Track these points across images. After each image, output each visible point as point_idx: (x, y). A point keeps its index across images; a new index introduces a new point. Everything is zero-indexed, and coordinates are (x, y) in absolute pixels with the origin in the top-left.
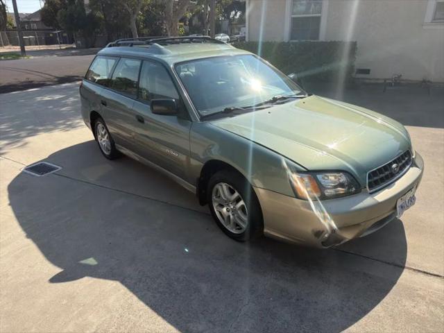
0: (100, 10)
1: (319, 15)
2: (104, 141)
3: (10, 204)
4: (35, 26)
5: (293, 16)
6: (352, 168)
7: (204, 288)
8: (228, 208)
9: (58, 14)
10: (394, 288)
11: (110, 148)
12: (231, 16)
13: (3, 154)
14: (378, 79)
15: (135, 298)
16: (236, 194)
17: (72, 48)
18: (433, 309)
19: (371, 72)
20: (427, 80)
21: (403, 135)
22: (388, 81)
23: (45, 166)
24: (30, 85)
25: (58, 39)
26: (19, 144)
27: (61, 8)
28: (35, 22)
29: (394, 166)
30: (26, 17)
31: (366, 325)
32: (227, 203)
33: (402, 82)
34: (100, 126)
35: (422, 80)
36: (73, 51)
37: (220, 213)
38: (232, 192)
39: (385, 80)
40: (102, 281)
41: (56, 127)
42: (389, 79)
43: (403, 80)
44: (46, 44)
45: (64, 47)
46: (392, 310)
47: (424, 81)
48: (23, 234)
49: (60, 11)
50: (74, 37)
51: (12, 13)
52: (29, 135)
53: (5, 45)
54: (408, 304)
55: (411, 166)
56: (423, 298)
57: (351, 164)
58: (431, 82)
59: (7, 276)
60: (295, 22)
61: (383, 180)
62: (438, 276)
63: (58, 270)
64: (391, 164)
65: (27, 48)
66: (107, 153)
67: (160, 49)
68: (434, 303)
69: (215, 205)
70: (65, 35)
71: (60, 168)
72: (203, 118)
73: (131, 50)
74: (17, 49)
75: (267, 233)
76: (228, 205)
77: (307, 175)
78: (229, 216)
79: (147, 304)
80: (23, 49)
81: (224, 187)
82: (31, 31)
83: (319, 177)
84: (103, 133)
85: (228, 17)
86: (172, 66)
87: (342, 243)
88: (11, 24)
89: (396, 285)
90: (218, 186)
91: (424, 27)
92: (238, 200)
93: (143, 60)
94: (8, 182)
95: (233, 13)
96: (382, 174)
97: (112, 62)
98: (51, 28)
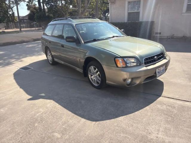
0: (52, 14)
1: (139, 11)
2: (50, 58)
3: (14, 79)
4: (26, 21)
5: (129, 12)
6: (138, 57)
7: (83, 102)
8: (94, 76)
9: (35, 16)
10: (155, 102)
11: (52, 60)
12: (106, 15)
13: (13, 64)
14: (164, 36)
15: (57, 104)
16: (97, 69)
17: (40, 29)
18: (168, 107)
19: (161, 33)
20: (185, 36)
21: (162, 48)
22: (168, 37)
23: (27, 67)
24: (24, 42)
25: (35, 26)
26: (20, 61)
27: (36, 13)
28: (26, 19)
29: (155, 57)
30: (22, 18)
31: (141, 112)
32: (94, 74)
33: (174, 37)
34: (48, 52)
35: (183, 36)
36: (41, 30)
37: (91, 78)
38: (95, 69)
39: (167, 37)
40: (46, 100)
41: (34, 55)
42: (169, 36)
43: (175, 36)
44: (30, 28)
45: (37, 29)
46: (152, 108)
47: (184, 37)
48: (19, 87)
49: (35, 15)
50: (41, 25)
51: (17, 16)
52: (23, 58)
53: (14, 28)
54: (159, 106)
55: (164, 59)
56: (165, 104)
57: (137, 55)
58: (187, 37)
59: (11, 99)
60: (129, 14)
61: (150, 62)
62: (173, 98)
63: (30, 97)
64: (154, 56)
65: (22, 29)
66: (51, 63)
67: (70, 20)
68: (169, 106)
69: (89, 76)
70: (37, 24)
71: (33, 68)
72: (85, 43)
73: (61, 21)
74: (19, 30)
75: (108, 83)
76: (94, 75)
77: (121, 59)
78: (94, 79)
79: (62, 106)
80: (21, 30)
81: (92, 67)
82: (24, 23)
83: (125, 59)
84: (49, 55)
85: (105, 16)
86: (74, 25)
87: (135, 85)
88: (16, 20)
89: (156, 101)
90: (90, 68)
91: (183, 14)
92: (97, 72)
93: (64, 24)
94: (14, 72)
95: (107, 14)
96: (150, 60)
97: (53, 26)
98: (32, 21)
